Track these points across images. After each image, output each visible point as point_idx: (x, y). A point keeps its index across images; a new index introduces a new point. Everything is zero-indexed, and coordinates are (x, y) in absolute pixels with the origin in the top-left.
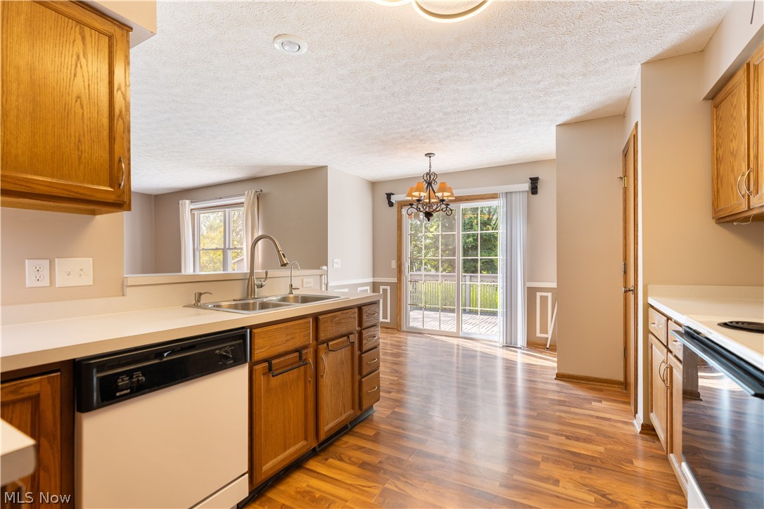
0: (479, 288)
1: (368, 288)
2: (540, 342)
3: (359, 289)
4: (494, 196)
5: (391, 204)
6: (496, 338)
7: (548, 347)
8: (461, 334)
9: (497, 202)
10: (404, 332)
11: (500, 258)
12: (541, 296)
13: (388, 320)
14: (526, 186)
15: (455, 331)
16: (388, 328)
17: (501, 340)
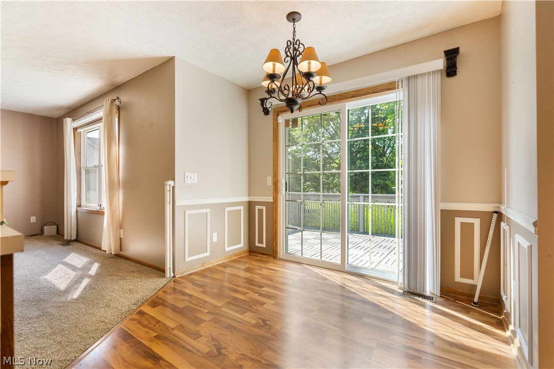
0: (370, 210)
1: (242, 208)
2: (460, 290)
3: (227, 209)
4: (390, 87)
5: (266, 112)
6: (394, 278)
7: (476, 300)
8: (347, 268)
9: (394, 95)
10: (280, 259)
11: (400, 170)
12: (462, 223)
13: (264, 245)
14: (440, 63)
15: (340, 262)
16: (263, 254)
17: (401, 280)
